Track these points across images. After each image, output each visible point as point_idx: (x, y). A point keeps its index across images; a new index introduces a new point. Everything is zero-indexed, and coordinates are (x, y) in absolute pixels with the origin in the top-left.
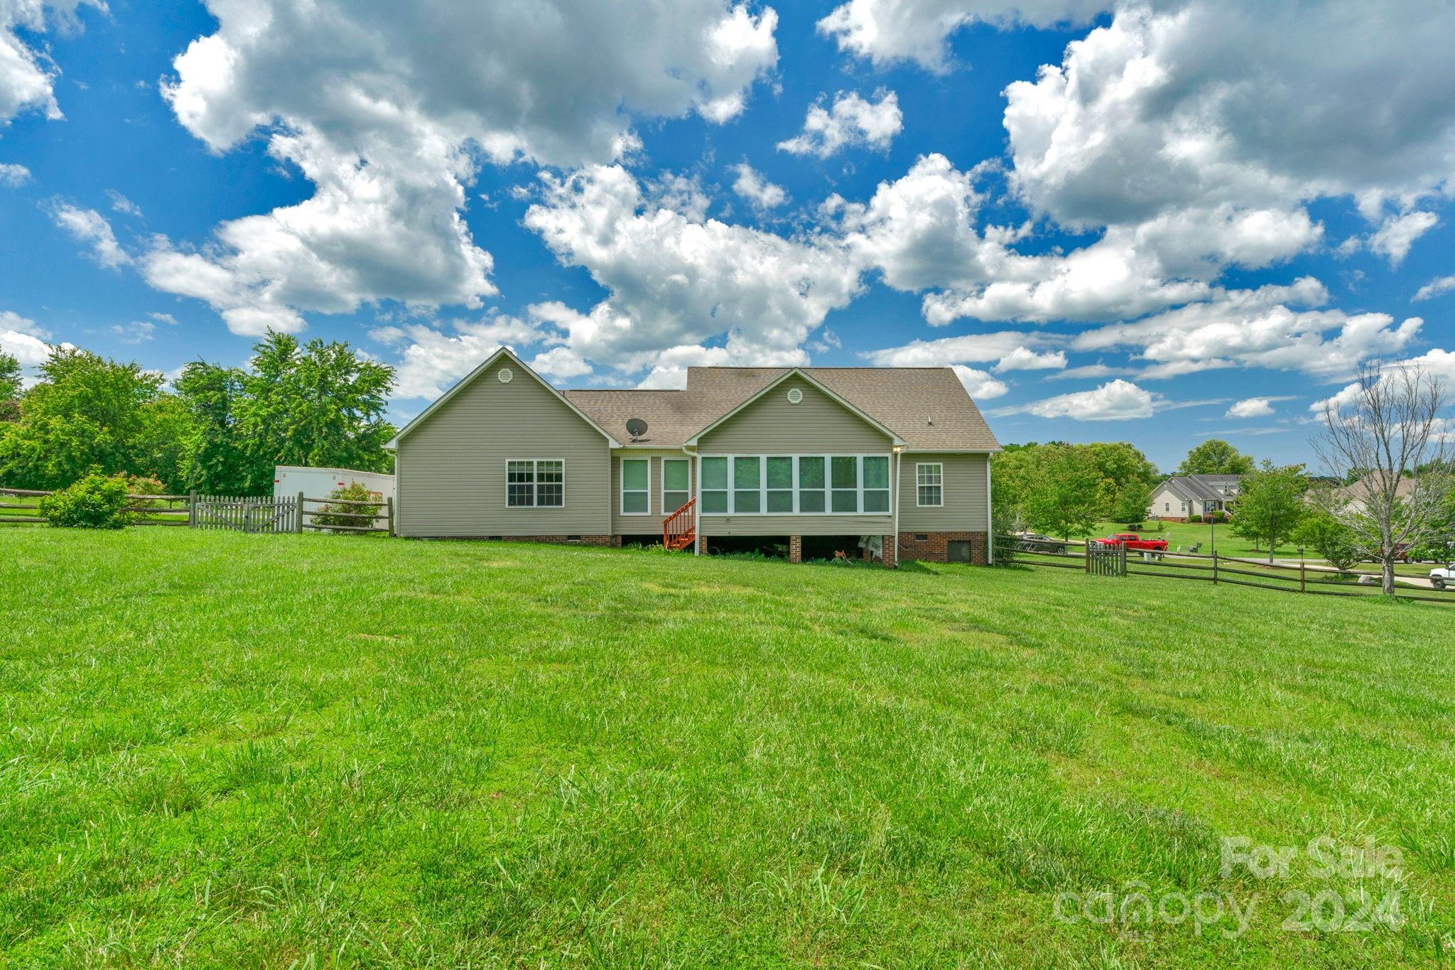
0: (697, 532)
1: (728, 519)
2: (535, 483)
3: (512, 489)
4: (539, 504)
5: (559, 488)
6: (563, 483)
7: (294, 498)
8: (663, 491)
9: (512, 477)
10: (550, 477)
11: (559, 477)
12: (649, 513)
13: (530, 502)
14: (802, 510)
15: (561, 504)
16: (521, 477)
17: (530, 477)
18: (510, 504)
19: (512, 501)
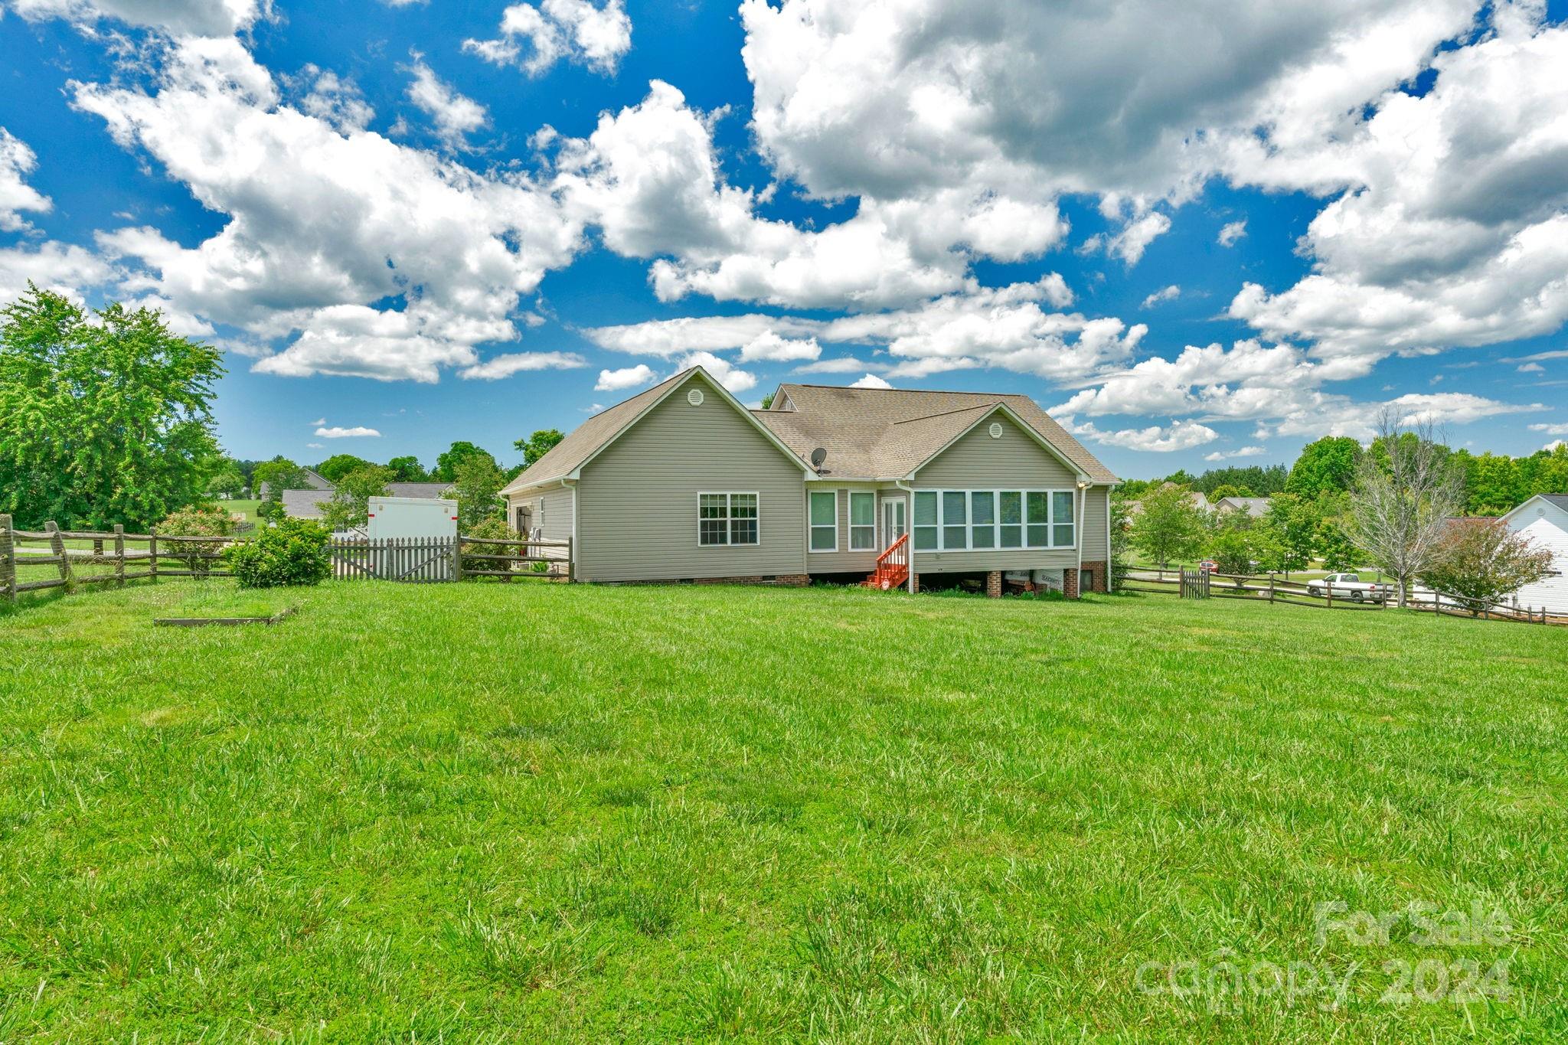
0: (911, 570)
1: (938, 556)
2: (729, 519)
3: (704, 525)
4: (733, 542)
5: (753, 524)
6: (758, 519)
7: (448, 539)
8: (850, 526)
9: (704, 512)
10: (744, 512)
11: (753, 513)
12: (837, 550)
13: (723, 540)
14: (1002, 545)
15: (755, 542)
16: (714, 512)
17: (723, 512)
18: (702, 543)
19: (704, 541)
